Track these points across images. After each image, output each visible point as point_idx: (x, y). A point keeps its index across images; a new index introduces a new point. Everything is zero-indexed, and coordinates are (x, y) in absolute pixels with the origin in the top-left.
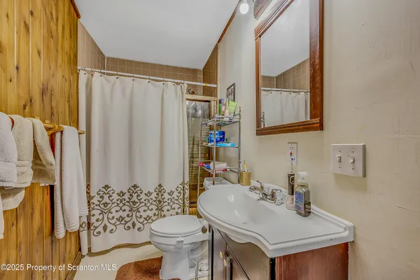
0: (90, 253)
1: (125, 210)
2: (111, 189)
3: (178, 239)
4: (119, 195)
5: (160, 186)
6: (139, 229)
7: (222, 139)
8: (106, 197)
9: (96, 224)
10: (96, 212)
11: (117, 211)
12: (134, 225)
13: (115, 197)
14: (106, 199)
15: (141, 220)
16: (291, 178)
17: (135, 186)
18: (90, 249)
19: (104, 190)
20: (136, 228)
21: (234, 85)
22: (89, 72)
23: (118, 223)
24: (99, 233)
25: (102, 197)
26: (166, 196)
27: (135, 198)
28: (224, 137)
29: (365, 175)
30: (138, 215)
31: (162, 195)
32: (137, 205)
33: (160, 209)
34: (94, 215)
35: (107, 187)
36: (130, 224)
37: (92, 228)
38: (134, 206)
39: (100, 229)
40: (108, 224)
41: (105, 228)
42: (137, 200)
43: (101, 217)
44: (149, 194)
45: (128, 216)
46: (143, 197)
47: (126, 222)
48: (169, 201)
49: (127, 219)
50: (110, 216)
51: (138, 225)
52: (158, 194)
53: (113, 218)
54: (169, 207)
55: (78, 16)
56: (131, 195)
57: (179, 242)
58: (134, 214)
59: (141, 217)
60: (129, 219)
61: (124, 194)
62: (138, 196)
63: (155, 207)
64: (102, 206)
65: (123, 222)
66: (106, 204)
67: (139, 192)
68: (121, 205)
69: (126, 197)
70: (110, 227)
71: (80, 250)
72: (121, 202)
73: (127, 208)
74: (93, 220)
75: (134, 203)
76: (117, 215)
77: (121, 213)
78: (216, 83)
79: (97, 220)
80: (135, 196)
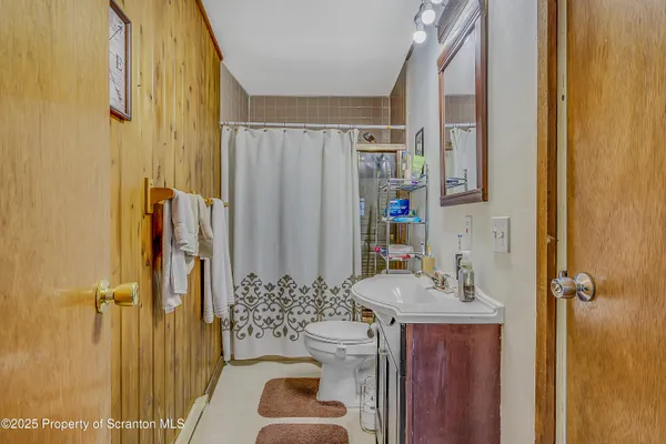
0: (233, 361)
1: (274, 310)
2: (256, 279)
3: (339, 346)
4: (267, 287)
5: (320, 279)
6: (292, 337)
7: (405, 212)
8: (252, 289)
9: (240, 323)
10: (240, 308)
11: (264, 310)
12: (285, 330)
13: (262, 290)
14: (252, 292)
15: (295, 325)
16: (459, 257)
17: (287, 278)
18: (232, 356)
19: (248, 279)
20: (288, 335)
21: (422, 130)
22: (232, 127)
23: (265, 325)
24: (243, 335)
25: (247, 289)
26: (328, 294)
27: (286, 294)
28: (408, 208)
29: (509, 251)
30: (291, 317)
31: (323, 292)
32: (290, 303)
33: (319, 312)
34: (237, 312)
35: (252, 276)
36: (280, 329)
37: (236, 327)
38: (285, 305)
39: (245, 330)
40: (254, 326)
41: (250, 330)
42: (289, 297)
43: (245, 315)
44: (304, 290)
45: (278, 317)
46: (297, 293)
47: (276, 326)
48: (333, 302)
49: (277, 322)
50: (257, 314)
51: (291, 332)
52: (317, 291)
53: (260, 317)
54: (332, 311)
55: (221, 58)
56: (281, 289)
57: (339, 349)
58: (286, 315)
59: (294, 320)
60: (280, 322)
61: (273, 288)
62: (291, 291)
63: (313, 310)
64: (247, 301)
65: (272, 325)
66: (252, 299)
67: (292, 286)
68: (269, 302)
69: (276, 291)
70: (256, 330)
71: (222, 354)
72: (270, 297)
73: (277, 308)
74: (237, 317)
75: (286, 300)
76: (265, 315)
77: (269, 313)
78: (404, 124)
79: (242, 319)
80: (287, 290)
